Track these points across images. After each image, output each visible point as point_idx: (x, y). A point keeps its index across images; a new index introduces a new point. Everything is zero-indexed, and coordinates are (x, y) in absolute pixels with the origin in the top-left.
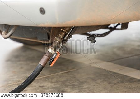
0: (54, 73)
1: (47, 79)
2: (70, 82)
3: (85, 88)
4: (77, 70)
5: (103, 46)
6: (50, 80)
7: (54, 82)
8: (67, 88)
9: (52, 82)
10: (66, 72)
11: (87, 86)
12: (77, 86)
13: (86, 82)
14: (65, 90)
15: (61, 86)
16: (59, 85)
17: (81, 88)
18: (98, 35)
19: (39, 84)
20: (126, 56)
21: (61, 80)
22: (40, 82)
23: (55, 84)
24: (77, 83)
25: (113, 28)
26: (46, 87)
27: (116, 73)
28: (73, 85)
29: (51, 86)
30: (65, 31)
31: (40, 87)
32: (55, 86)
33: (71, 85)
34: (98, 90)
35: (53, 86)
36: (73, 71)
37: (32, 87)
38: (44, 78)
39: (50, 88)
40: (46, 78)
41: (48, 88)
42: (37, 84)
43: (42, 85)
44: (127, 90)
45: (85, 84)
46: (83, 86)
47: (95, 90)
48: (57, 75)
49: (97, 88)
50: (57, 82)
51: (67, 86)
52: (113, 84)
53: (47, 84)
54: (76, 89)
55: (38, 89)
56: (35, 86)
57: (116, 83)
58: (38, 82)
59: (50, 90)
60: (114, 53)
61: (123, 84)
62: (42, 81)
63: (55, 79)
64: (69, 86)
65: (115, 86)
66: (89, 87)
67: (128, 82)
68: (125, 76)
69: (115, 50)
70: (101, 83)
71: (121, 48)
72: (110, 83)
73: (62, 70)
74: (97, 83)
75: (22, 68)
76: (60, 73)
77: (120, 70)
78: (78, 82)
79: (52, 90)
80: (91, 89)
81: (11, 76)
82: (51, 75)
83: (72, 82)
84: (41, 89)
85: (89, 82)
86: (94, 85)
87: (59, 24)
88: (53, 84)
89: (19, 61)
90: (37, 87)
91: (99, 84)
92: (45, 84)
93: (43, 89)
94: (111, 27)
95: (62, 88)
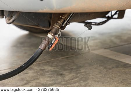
0: (55, 58)
1: (48, 64)
2: (69, 66)
3: (82, 72)
4: (76, 55)
5: (102, 34)
6: (51, 64)
7: (54, 66)
8: (65, 72)
9: (52, 66)
10: (65, 57)
11: (84, 71)
12: (75, 70)
13: (83, 66)
14: (63, 74)
15: (60, 70)
16: (59, 68)
17: (78, 72)
18: (96, 23)
19: (40, 68)
20: (123, 44)
21: (60, 65)
22: (41, 66)
23: (55, 67)
24: (75, 68)
25: (110, 17)
26: (46, 71)
27: (112, 59)
28: (72, 69)
29: (51, 69)
30: (64, 18)
31: (41, 70)
32: (55, 70)
33: (69, 69)
34: (94, 74)
35: (53, 70)
36: (72, 57)
37: (33, 70)
38: (45, 62)
39: (50, 71)
40: (47, 62)
41: (48, 72)
42: (38, 67)
43: (42, 69)
44: (120, 74)
45: (83, 68)
46: (81, 70)
47: (92, 74)
48: (57, 60)
49: (93, 72)
50: (57, 66)
51: (65, 70)
52: (108, 68)
53: (48, 68)
54: (73, 73)
55: (39, 72)
56: (37, 70)
57: (110, 68)
58: (39, 66)
59: (50, 73)
60: (112, 41)
61: (117, 69)
62: (43, 65)
63: (55, 63)
64: (68, 70)
65: (110, 71)
66: (86, 71)
67: (122, 67)
68: (120, 61)
69: (113, 38)
70: (97, 68)
71: (118, 37)
72: (105, 68)
73: (62, 56)
74: (94, 68)
75: (26, 53)
76: (61, 58)
77: (116, 56)
78: (76, 66)
79: (52, 73)
80: (88, 73)
81: (15, 60)
82: (52, 60)
83: (71, 66)
84: (41, 72)
85: (86, 67)
86: (91, 70)
87: (56, 10)
88: (53, 68)
89: (24, 47)
90: (38, 70)
91: (95, 68)
92: (46, 68)
93: (44, 72)
94: (108, 17)
95: (61, 71)
